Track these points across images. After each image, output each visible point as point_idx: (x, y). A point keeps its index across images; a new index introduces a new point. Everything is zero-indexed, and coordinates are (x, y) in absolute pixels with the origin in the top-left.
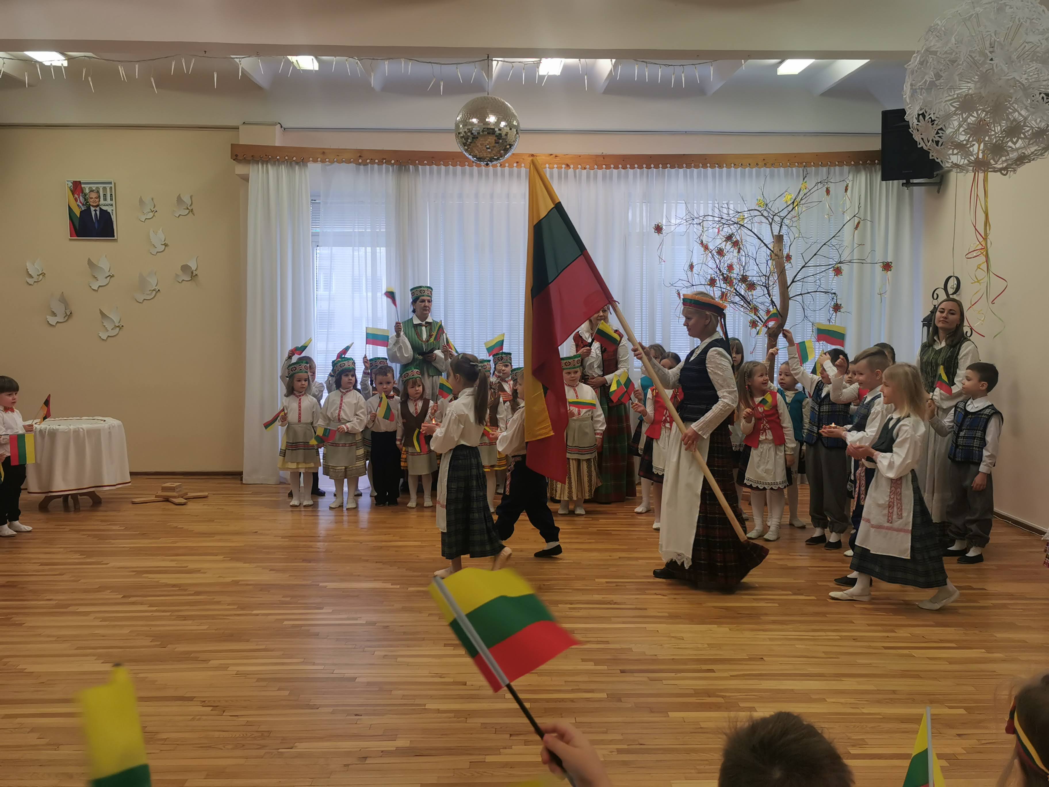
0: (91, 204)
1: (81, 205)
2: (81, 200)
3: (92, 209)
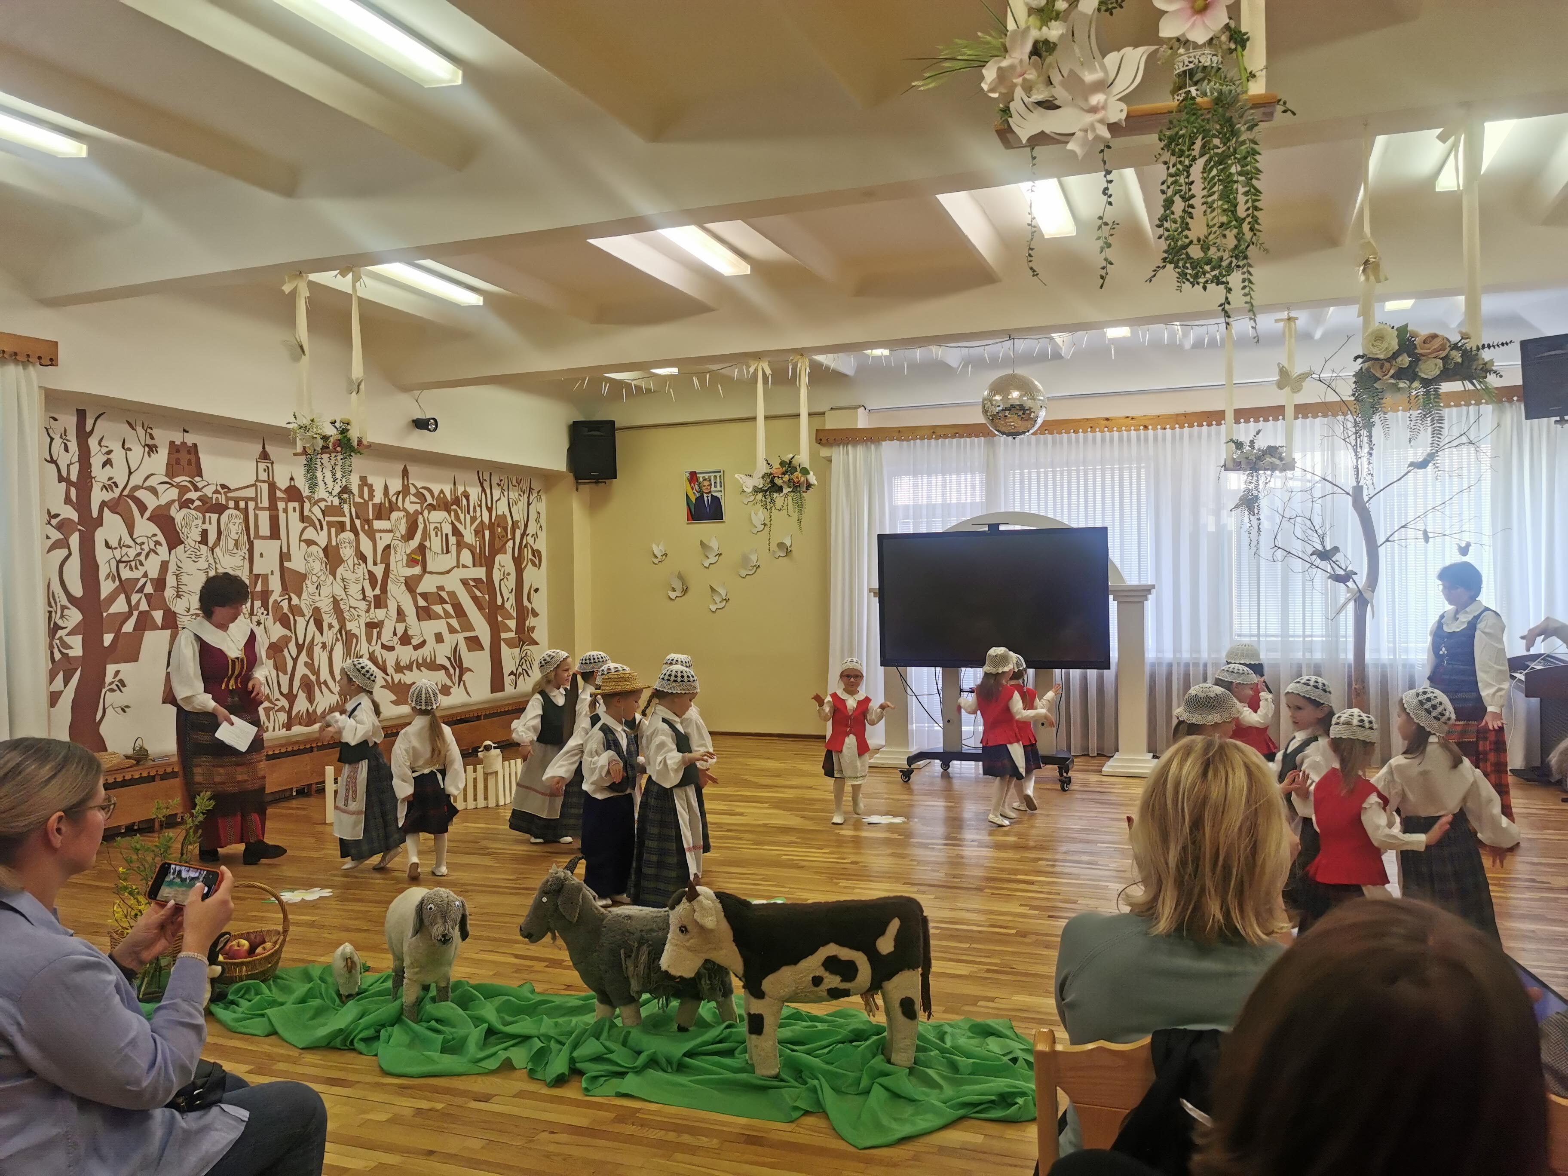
0: (705, 491)
3: (705, 495)
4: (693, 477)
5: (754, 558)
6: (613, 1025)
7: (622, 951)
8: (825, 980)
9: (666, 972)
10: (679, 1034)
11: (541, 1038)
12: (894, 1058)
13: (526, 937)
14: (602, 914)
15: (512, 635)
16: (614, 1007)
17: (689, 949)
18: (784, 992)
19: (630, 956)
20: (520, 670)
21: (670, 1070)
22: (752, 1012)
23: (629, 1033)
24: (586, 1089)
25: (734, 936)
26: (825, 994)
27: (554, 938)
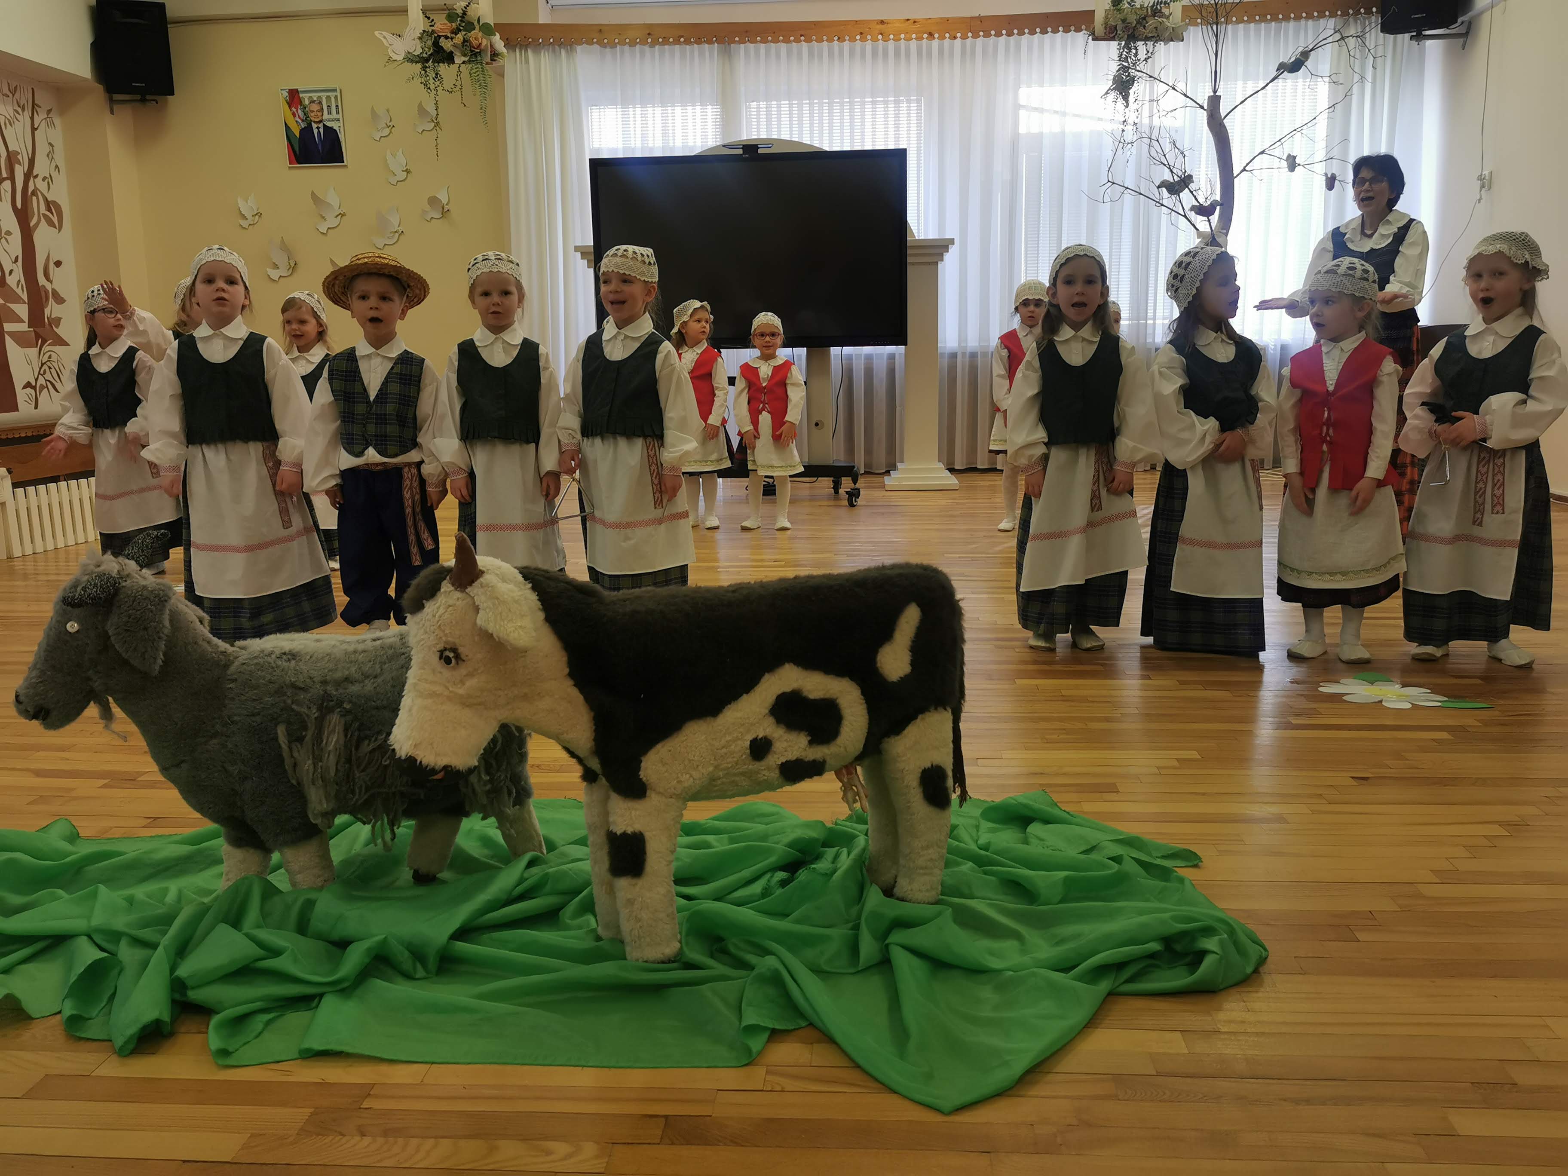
0: (312, 119)
1: (300, 121)
2: (300, 114)
3: (314, 126)
4: (294, 98)
5: (394, 220)
6: (270, 891)
7: (281, 731)
8: (778, 746)
9: (411, 760)
10: (421, 891)
11: (94, 937)
12: (903, 886)
13: (35, 716)
14: (224, 653)
15: (24, 327)
16: (267, 851)
17: (467, 702)
18: (688, 781)
19: (301, 740)
20: (41, 381)
21: (421, 973)
22: (619, 829)
23: (310, 904)
24: (224, 1053)
25: (571, 664)
26: (775, 774)
27: (107, 715)
